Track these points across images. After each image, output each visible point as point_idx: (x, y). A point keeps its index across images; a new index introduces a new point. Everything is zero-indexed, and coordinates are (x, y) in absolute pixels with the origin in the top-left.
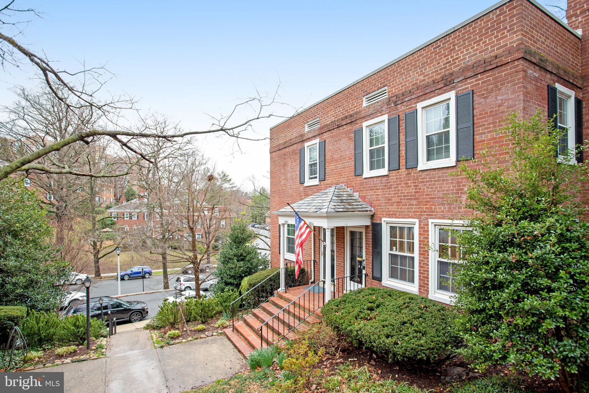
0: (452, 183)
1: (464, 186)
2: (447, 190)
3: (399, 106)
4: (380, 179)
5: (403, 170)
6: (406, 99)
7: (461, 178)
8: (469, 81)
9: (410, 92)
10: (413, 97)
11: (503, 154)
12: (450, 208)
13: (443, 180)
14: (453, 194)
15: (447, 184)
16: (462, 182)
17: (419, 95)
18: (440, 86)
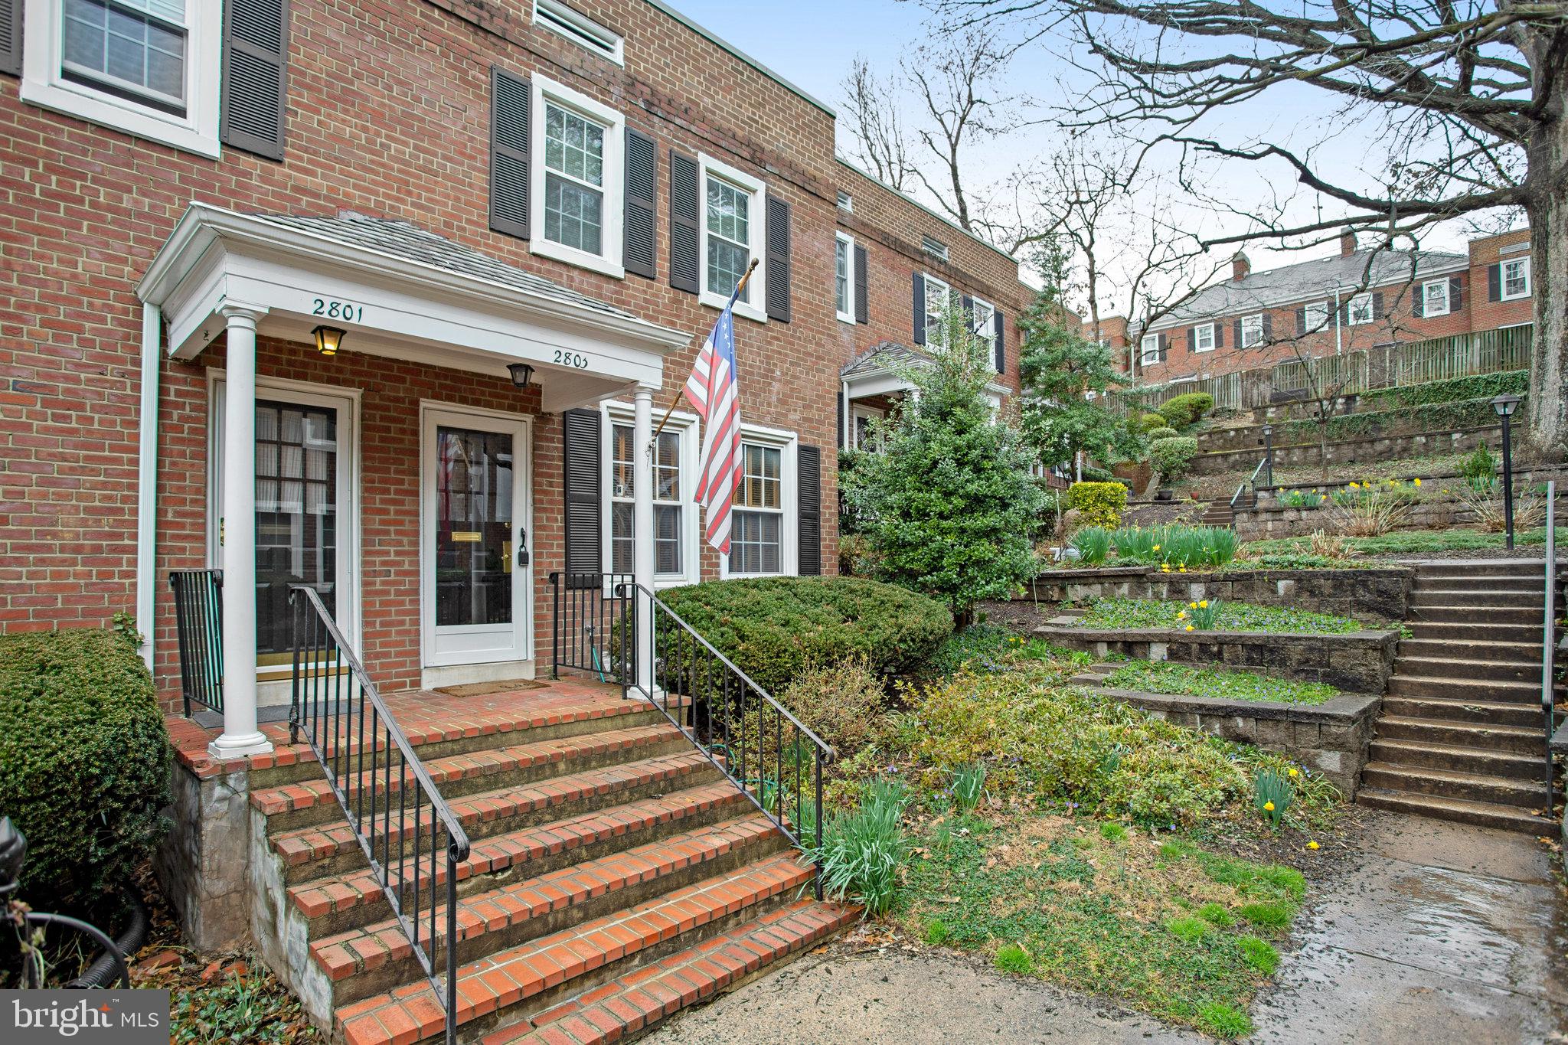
0: (759, 355)
1: (775, 365)
2: (751, 366)
3: (656, 120)
4: (593, 280)
5: (662, 285)
6: (678, 121)
7: (773, 351)
8: (783, 184)
9: (686, 111)
10: (693, 129)
11: (819, 332)
12: (754, 402)
13: (745, 344)
14: (759, 375)
15: (751, 352)
16: (772, 358)
17: (706, 135)
18: (745, 154)
